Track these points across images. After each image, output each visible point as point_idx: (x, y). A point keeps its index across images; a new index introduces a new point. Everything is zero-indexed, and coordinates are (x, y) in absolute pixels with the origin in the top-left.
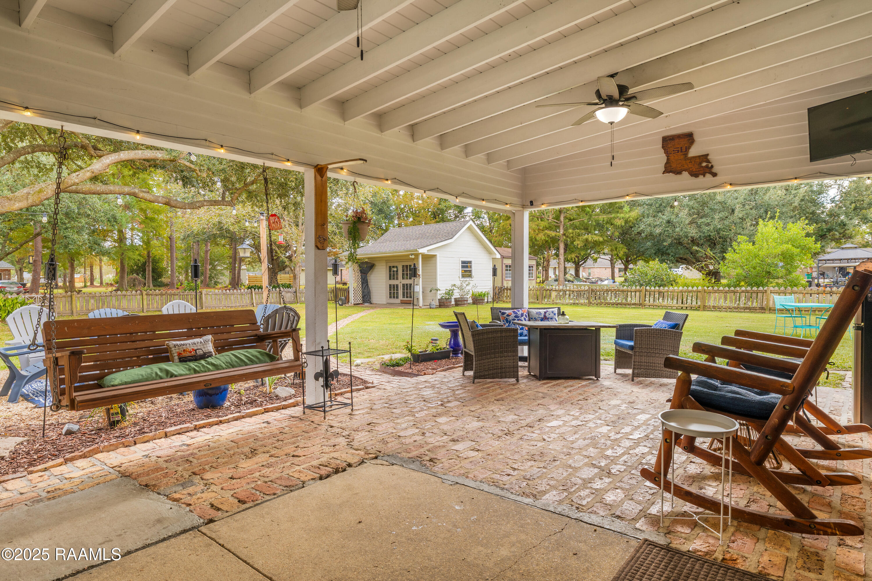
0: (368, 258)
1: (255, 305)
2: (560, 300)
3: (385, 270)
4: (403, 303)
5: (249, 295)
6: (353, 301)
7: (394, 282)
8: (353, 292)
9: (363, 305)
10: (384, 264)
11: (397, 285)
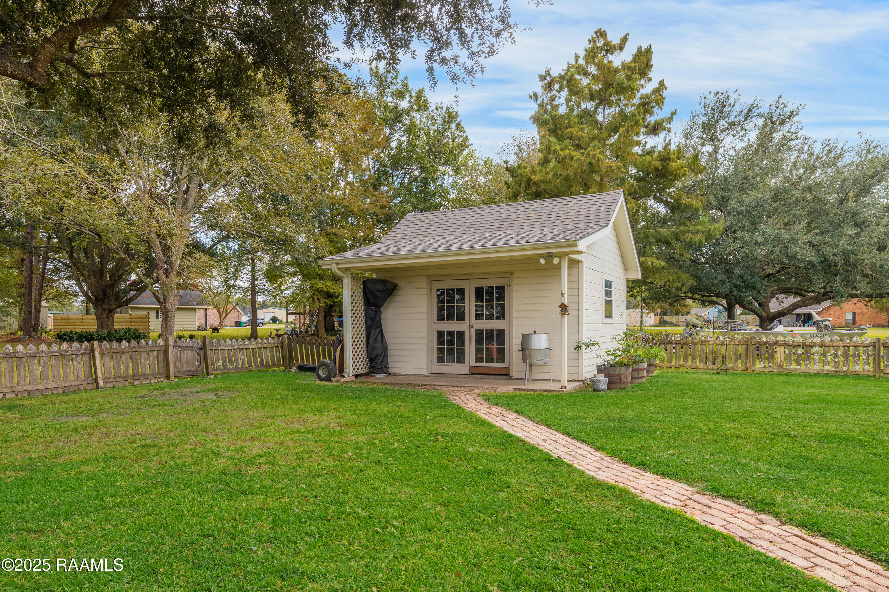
0: (379, 270)
1: (101, 383)
2: (800, 364)
3: (425, 297)
4: (474, 372)
5: (86, 358)
6: (351, 369)
7: (454, 326)
8: (351, 349)
9: (370, 379)
10: (425, 285)
11: (461, 334)
